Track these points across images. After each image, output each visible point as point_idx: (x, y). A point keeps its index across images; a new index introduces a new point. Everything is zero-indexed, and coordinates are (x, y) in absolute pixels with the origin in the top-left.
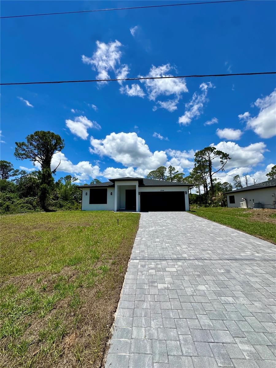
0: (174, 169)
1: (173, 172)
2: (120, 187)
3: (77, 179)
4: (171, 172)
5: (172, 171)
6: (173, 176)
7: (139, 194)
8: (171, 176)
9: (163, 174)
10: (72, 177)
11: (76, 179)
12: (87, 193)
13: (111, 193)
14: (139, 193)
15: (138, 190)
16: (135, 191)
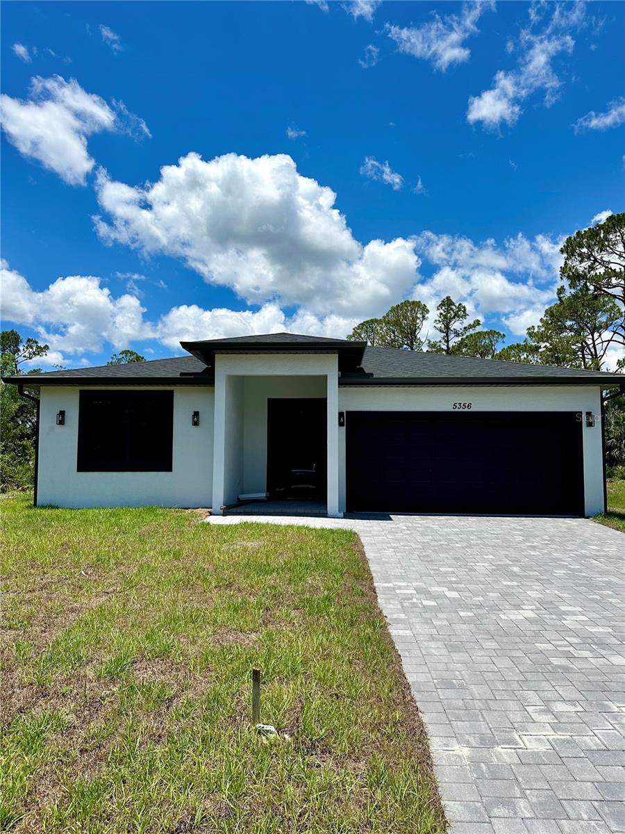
0: (461, 313)
1: (456, 325)
2: (240, 385)
3: (46, 347)
4: (447, 327)
5: (451, 319)
6: (454, 341)
7: (341, 424)
8: (447, 341)
9: (411, 335)
10: (24, 338)
11: (41, 350)
12: (62, 413)
13: (196, 414)
14: (341, 414)
15: (337, 402)
16: (322, 404)
